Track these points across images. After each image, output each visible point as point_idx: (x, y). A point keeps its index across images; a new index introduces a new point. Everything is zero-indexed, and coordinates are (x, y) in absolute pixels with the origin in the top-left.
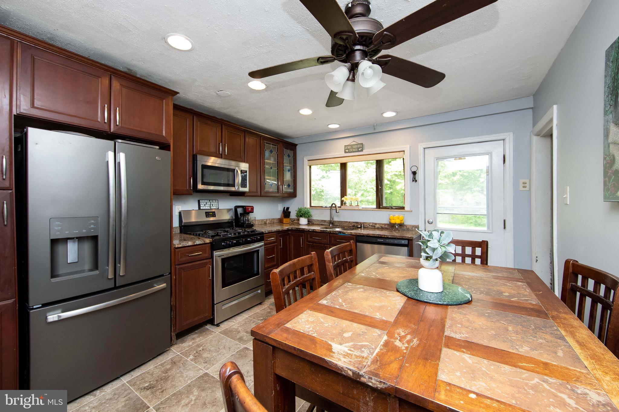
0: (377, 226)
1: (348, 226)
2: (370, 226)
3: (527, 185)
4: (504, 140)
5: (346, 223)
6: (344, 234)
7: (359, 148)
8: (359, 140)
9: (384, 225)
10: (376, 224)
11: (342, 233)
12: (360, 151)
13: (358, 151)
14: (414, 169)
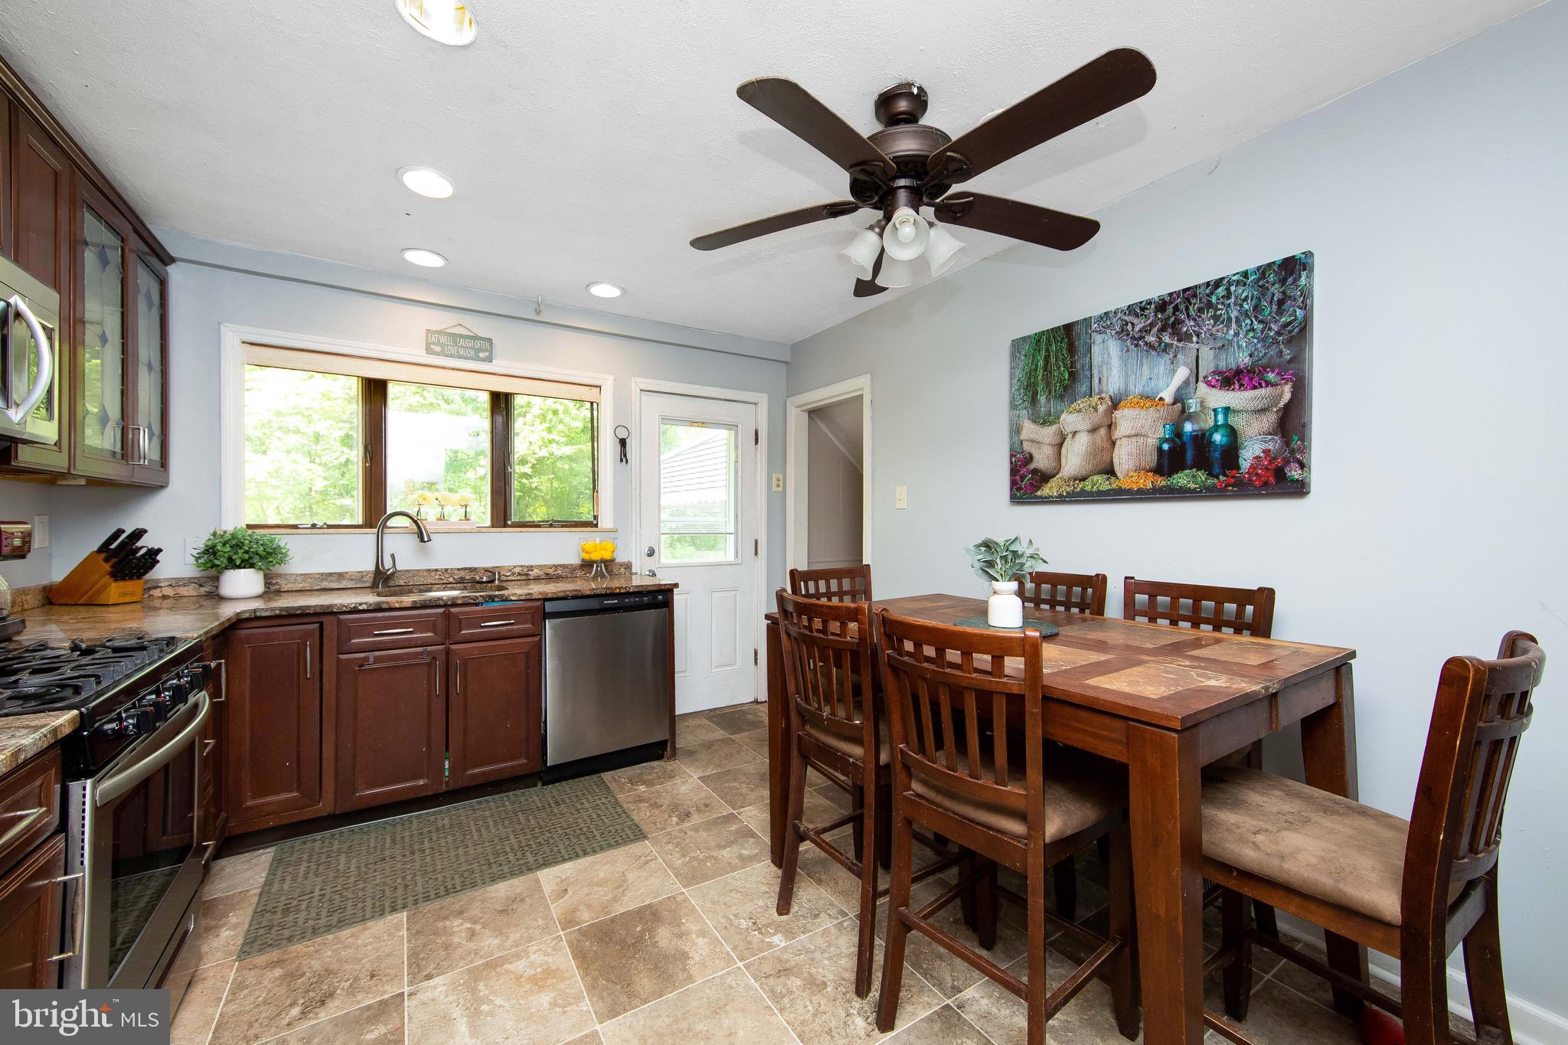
0: (533, 574)
1: (441, 582)
2: (513, 574)
3: (781, 483)
4: (755, 404)
5: (433, 574)
6: (506, 600)
7: (481, 350)
8: (480, 327)
9: (553, 569)
10: (531, 568)
11: (496, 599)
12: (483, 360)
13: (477, 359)
14: (622, 434)
